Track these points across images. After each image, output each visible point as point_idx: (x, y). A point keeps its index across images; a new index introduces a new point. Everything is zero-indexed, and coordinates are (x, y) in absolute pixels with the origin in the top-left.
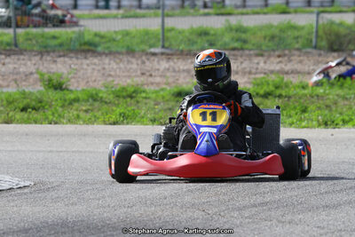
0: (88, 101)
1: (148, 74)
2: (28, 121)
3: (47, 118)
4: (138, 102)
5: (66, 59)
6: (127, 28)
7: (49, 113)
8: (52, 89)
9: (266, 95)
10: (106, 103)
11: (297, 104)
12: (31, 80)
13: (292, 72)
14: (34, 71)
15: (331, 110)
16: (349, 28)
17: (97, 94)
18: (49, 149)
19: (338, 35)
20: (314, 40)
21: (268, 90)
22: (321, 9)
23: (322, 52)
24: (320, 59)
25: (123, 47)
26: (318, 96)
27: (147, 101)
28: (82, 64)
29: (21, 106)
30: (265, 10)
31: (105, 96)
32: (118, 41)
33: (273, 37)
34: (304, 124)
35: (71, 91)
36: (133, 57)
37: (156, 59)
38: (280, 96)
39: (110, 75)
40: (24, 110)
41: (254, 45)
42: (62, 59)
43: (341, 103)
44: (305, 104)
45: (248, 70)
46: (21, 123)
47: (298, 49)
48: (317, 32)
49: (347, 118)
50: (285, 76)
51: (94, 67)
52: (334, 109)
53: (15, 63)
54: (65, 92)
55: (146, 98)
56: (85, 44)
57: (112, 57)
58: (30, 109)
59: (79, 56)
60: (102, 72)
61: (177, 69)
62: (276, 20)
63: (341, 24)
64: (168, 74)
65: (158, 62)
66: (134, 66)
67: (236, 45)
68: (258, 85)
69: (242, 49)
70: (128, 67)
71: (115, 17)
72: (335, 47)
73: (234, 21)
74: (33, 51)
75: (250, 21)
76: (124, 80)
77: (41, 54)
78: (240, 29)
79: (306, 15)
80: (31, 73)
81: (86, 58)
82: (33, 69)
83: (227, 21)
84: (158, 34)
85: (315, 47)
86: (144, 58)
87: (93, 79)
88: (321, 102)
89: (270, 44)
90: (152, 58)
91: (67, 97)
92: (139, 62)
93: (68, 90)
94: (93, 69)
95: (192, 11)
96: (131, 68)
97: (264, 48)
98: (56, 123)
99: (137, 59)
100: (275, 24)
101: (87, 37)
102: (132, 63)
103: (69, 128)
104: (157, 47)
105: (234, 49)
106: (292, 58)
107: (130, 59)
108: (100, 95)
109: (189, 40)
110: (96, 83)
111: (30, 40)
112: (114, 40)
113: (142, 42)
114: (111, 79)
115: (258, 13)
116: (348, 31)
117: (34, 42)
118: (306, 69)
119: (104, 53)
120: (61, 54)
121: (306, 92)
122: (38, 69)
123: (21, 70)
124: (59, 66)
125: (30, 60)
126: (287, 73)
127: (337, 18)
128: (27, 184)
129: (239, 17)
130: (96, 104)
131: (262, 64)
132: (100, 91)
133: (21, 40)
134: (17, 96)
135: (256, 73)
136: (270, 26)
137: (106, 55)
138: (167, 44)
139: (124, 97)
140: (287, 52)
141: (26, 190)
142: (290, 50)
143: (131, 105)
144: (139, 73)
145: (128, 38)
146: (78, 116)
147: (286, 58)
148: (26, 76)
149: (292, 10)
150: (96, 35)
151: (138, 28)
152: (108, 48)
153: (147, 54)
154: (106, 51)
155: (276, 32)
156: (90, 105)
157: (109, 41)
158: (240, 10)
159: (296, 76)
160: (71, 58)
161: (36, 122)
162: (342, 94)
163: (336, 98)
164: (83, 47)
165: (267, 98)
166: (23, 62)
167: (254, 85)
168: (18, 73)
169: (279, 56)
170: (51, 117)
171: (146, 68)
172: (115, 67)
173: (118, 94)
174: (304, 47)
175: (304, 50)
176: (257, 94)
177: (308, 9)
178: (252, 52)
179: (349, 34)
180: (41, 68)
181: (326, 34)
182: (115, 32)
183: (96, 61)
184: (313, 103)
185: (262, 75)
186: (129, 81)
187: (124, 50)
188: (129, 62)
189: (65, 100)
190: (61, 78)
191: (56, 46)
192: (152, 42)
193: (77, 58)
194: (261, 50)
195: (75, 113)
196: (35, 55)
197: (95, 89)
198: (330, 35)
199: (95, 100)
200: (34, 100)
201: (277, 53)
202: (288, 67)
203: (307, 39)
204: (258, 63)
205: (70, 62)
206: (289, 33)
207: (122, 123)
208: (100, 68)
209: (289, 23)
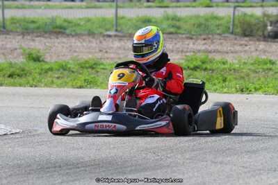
0: (59, 70)
1: (104, 51)
2: (14, 85)
3: (28, 83)
4: (97, 72)
5: (42, 39)
6: (89, 16)
7: (30, 79)
8: (32, 61)
9: (196, 68)
10: (73, 72)
11: (219, 75)
12: (15, 54)
13: (214, 52)
14: (17, 47)
15: (245, 81)
16: (258, 19)
17: (66, 66)
18: (31, 106)
19: (249, 24)
20: (231, 27)
21: (197, 65)
22: (236, 4)
23: (237, 37)
24: (236, 42)
25: (85, 30)
26: (234, 70)
27: (105, 71)
28: (54, 42)
29: (9, 73)
30: (194, 4)
31: (72, 66)
32: (82, 26)
33: (200, 25)
34: (225, 90)
35: (46, 62)
36: (93, 37)
37: (111, 40)
38: (205, 69)
39: (75, 51)
40: (11, 76)
41: (185, 30)
42: (39, 38)
43: (252, 75)
44: (225, 76)
45: (181, 49)
46: (9, 86)
47: (219, 34)
48: (234, 21)
49: (258, 87)
50: (209, 54)
51: (63, 45)
52: (247, 79)
53: (3, 41)
54: (42, 63)
55: (103, 69)
56: (56, 27)
57: (77, 38)
58: (15, 76)
59: (52, 37)
60: (70, 48)
61: (126, 47)
62: (203, 12)
63: (252, 16)
64: (120, 52)
65: (112, 42)
66: (94, 45)
67: (172, 30)
68: (189, 61)
69: (176, 33)
70: (89, 45)
71: (80, 7)
72: (247, 33)
73: (170, 12)
74: (17, 32)
75: (183, 12)
76: (86, 54)
77: (23, 34)
78: (175, 18)
79: (225, 9)
80: (16, 49)
81: (57, 38)
82: (17, 46)
83: (165, 12)
84: (112, 21)
85: (232, 33)
86: (101, 39)
87: (63, 54)
88: (237, 74)
89: (198, 30)
90: (108, 39)
91: (43, 67)
92: (98, 42)
93: (44, 61)
94: (63, 47)
95: (138, 4)
96: (91, 46)
97: (193, 33)
98: (36, 86)
99: (96, 40)
100: (202, 15)
101: (59, 22)
102: (92, 43)
103: (46, 90)
104: (112, 31)
105: (171, 33)
106: (214, 41)
107: (91, 39)
108: (69, 66)
109: (136, 26)
110: (65, 57)
111: (15, 23)
112: (79, 25)
113: (100, 27)
114: (76, 54)
115: (188, 6)
116: (257, 21)
117: (18, 25)
118: (225, 49)
119: (71, 34)
120: (39, 34)
121: (225, 66)
122: (21, 45)
123: (8, 46)
124: (37, 43)
125: (14, 39)
126: (210, 52)
127: (249, 11)
128: (17, 131)
129: (175, 9)
130: (66, 73)
131: (191, 45)
132: (68, 63)
133: (8, 23)
134: (5, 66)
135: (187, 52)
136: (197, 17)
137: (73, 36)
138: (119, 29)
139: (87, 68)
140: (211, 36)
141: (17, 136)
142: (213, 35)
143: (92, 74)
144: (97, 50)
145: (89, 24)
146: (52, 81)
147: (210, 41)
148: (12, 50)
149: (214, 5)
150: (65, 21)
151: (97, 16)
152: (74, 31)
153: (104, 36)
154: (73, 33)
155: (203, 21)
156: (61, 74)
157: (75, 25)
158: (174, 4)
159: (217, 54)
160: (46, 38)
161: (20, 85)
162: (253, 68)
163: (248, 71)
164: (55, 30)
165: (196, 70)
166: (9, 40)
167: (186, 60)
168: (6, 48)
169: (204, 39)
170: (31, 82)
171: (103, 46)
172: (79, 45)
173: (83, 65)
174: (223, 32)
175: (224, 35)
176: (188, 67)
177: (227, 4)
178: (184, 36)
179: (258, 23)
180: (23, 45)
181: (240, 23)
182: (80, 19)
183: (65, 40)
184: (231, 75)
185: (192, 53)
186: (90, 56)
187: (86, 32)
188: (89, 41)
189: (42, 69)
190: (39, 52)
191: (34, 28)
192: (108, 26)
193: (51, 38)
194: (191, 34)
195: (50, 79)
196: (18, 35)
197: (65, 61)
198: (244, 23)
199: (64, 70)
200: (18, 69)
201: (203, 37)
202: (212, 48)
203: (226, 27)
204: (188, 44)
205: (45, 41)
206: (212, 22)
207: (86, 87)
208: (68, 45)
209: (212, 14)
